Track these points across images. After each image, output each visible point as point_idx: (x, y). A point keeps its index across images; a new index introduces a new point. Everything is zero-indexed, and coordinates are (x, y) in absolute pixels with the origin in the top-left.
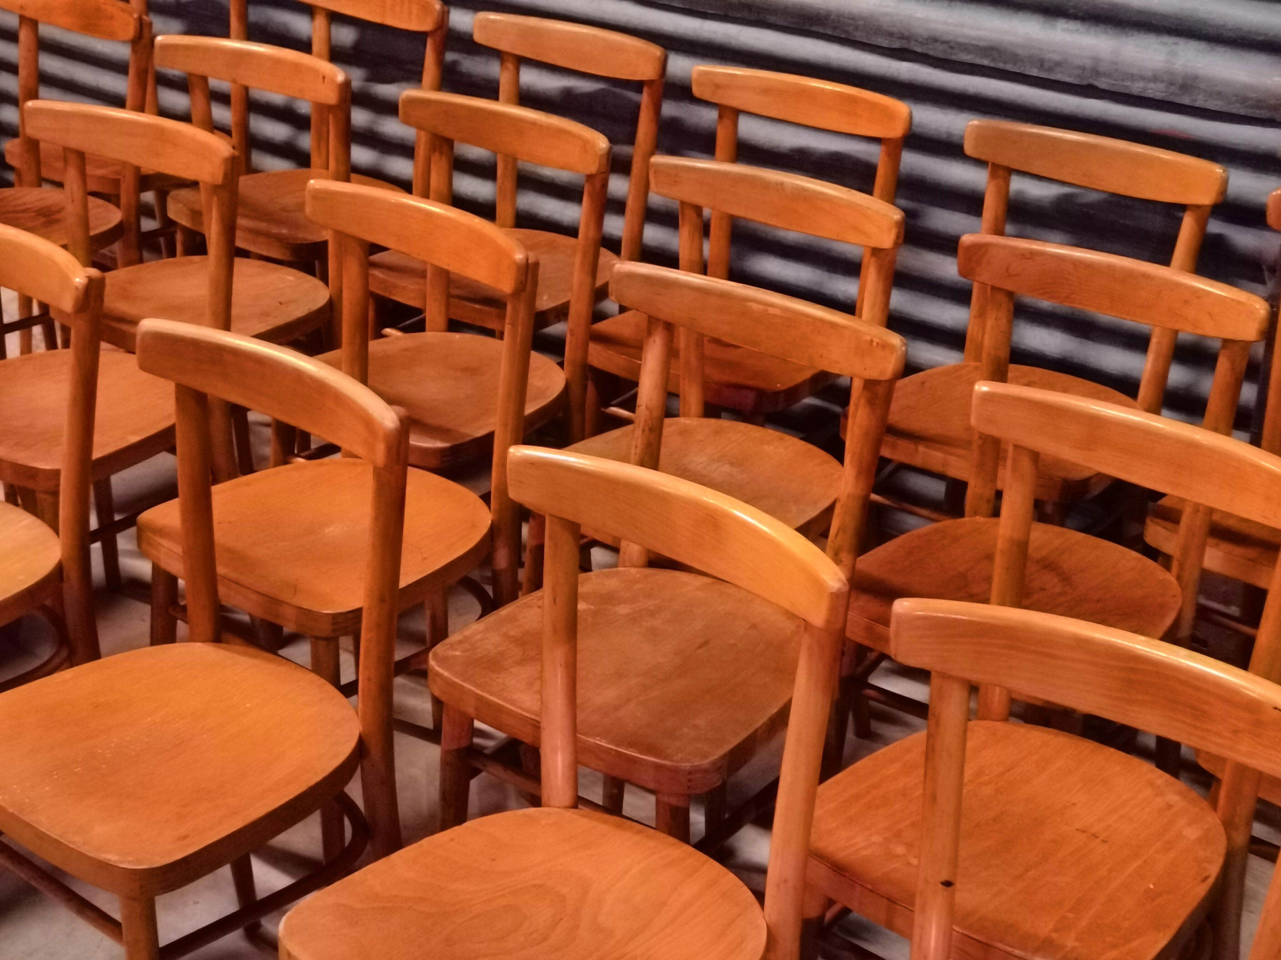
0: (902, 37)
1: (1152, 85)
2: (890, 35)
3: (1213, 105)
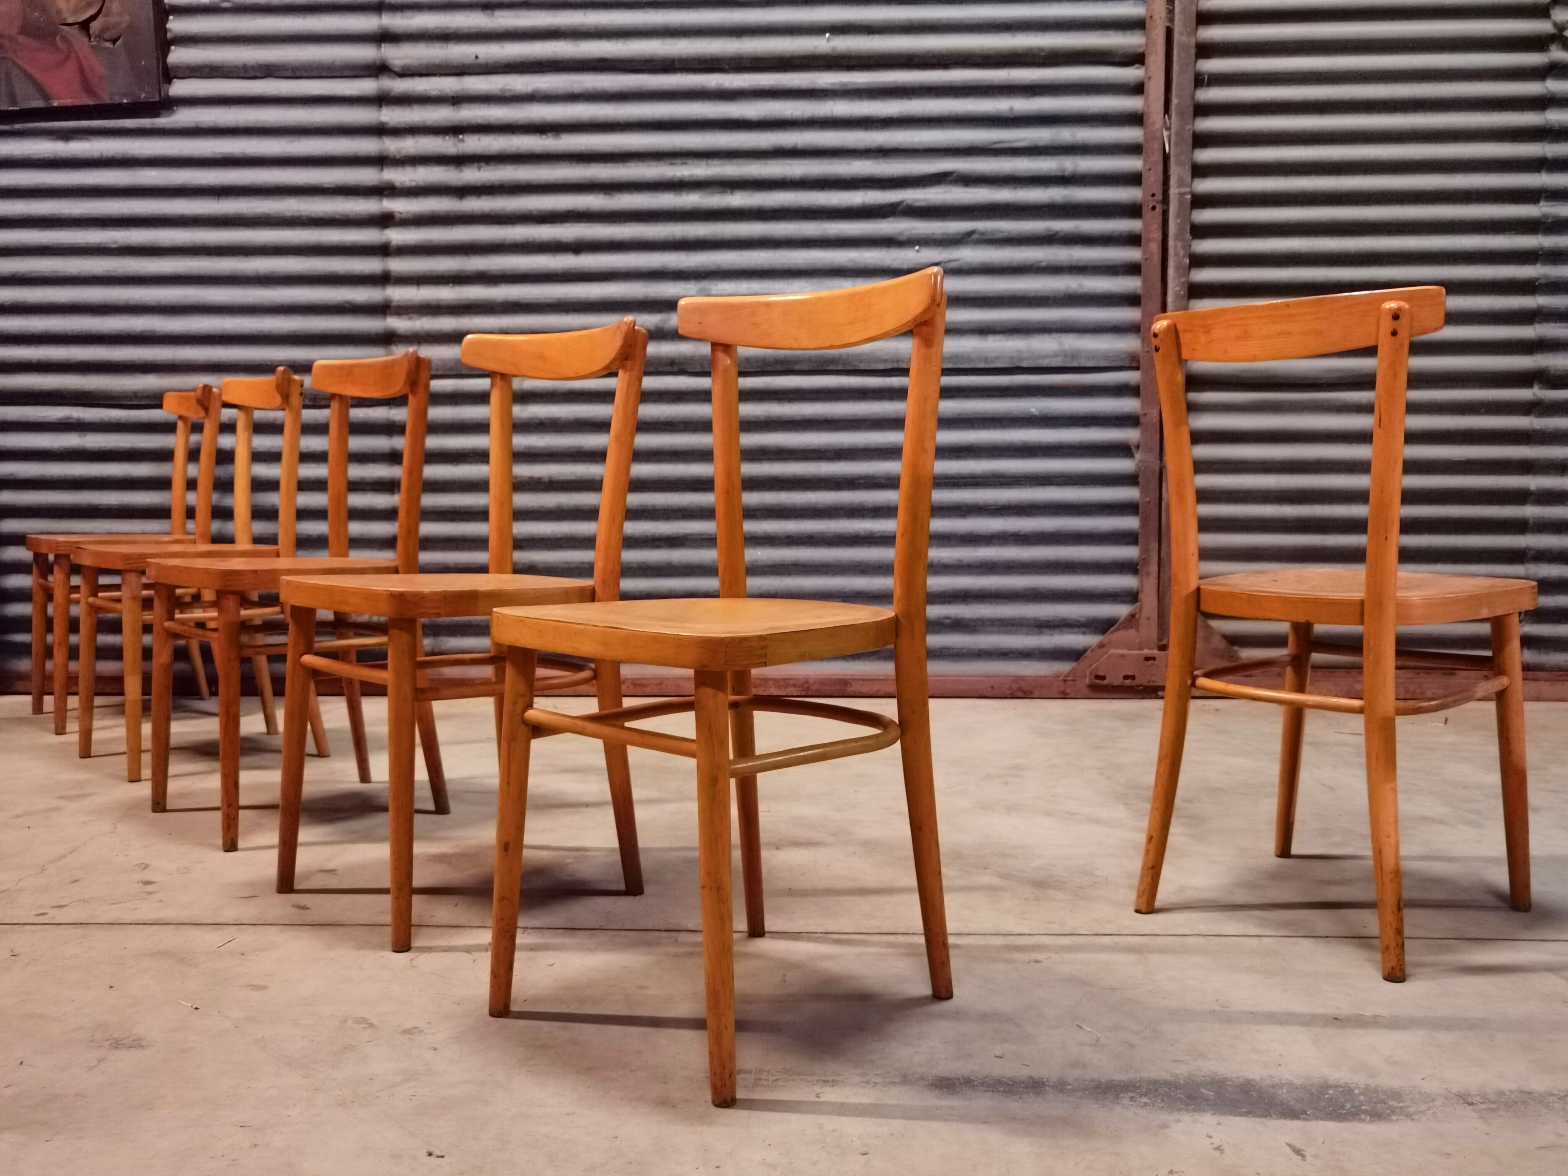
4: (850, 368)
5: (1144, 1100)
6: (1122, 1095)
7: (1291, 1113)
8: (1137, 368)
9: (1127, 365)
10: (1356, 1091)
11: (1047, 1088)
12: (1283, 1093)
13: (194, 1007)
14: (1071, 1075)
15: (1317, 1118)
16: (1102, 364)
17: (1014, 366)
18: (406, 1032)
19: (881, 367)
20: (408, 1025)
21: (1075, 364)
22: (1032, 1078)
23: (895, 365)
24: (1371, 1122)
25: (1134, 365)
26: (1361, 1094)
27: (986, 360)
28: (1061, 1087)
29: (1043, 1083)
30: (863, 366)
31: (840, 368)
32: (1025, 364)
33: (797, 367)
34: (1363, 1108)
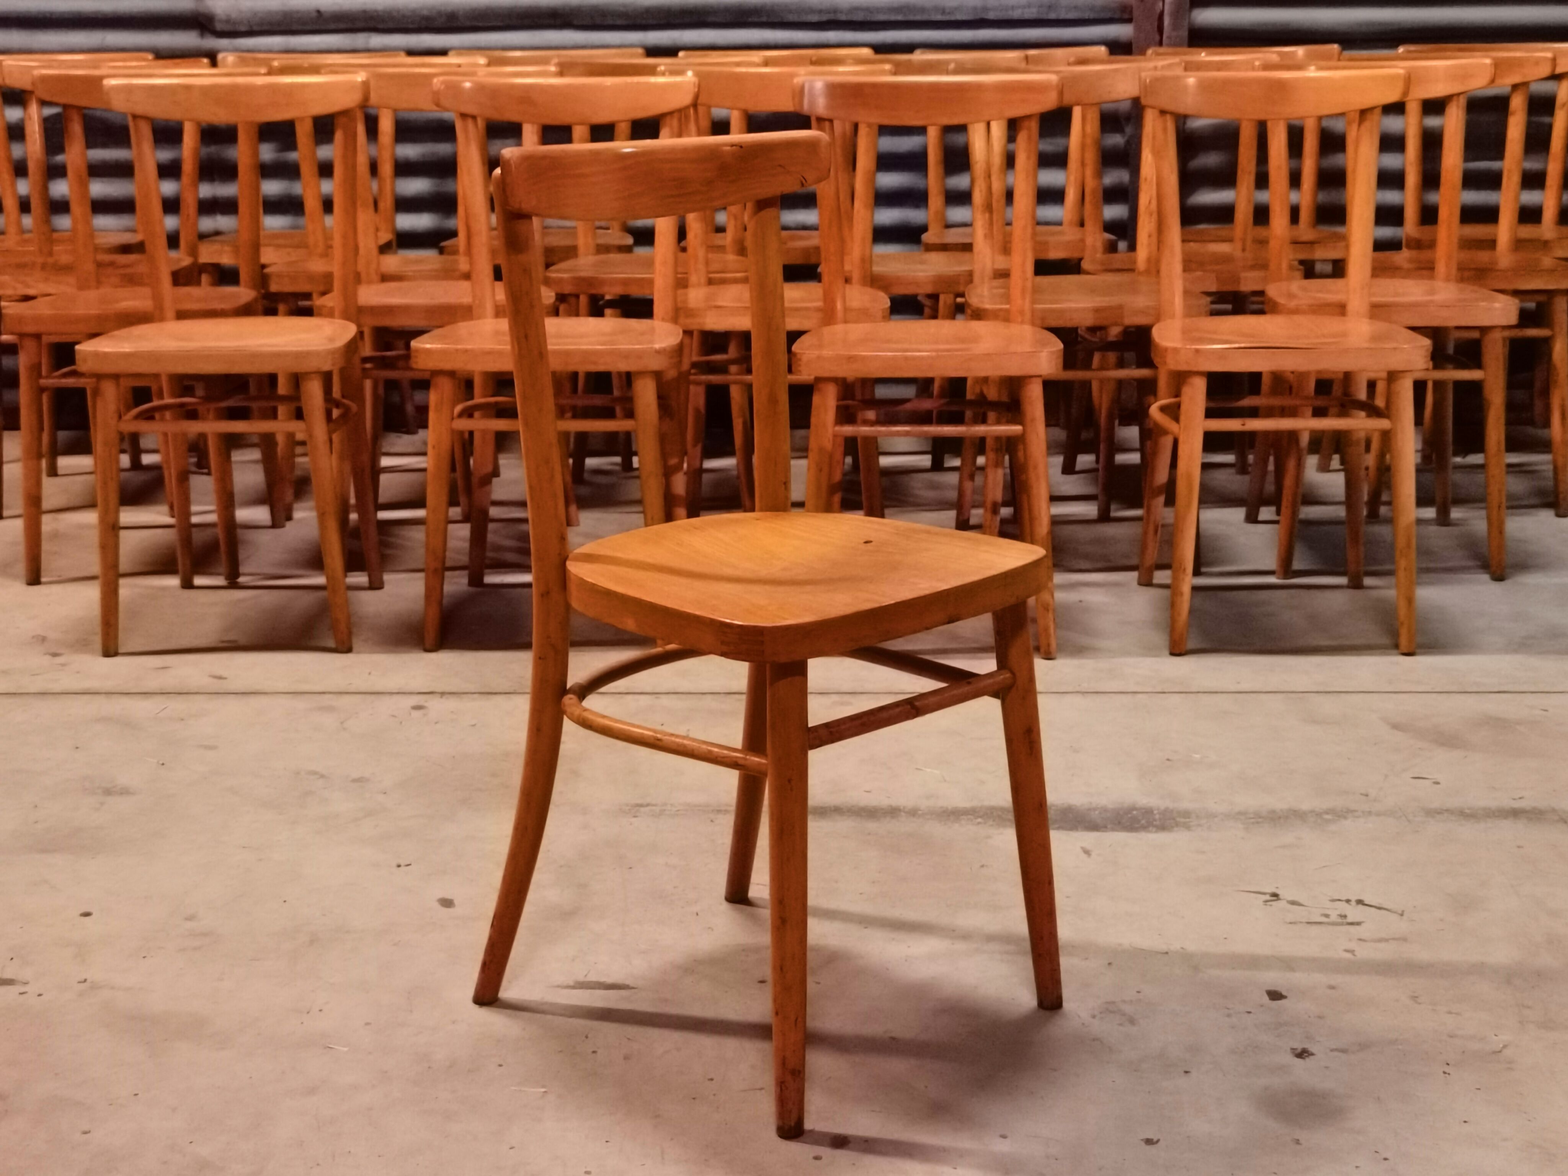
0: (828, 12)
1: (1026, 10)
2: (820, 11)
3: (1071, 16)
4: (776, 20)
5: (979, 820)
6: (962, 817)
7: (1094, 827)
8: (1129, 21)
9: (1117, 16)
10: (1155, 812)
11: (903, 814)
12: (1095, 815)
13: (161, 762)
14: (924, 804)
15: (1113, 830)
16: (1087, 15)
17: (978, 17)
18: (355, 781)
19: (814, 18)
20: (355, 775)
21: (1052, 16)
22: (891, 806)
23: (831, 17)
24: (1156, 832)
25: (1126, 16)
26: (1159, 814)
27: (943, 11)
28: (913, 813)
29: (900, 810)
30: (791, 18)
31: (764, 19)
32: (991, 16)
33: (711, 19)
34: (1155, 823)
